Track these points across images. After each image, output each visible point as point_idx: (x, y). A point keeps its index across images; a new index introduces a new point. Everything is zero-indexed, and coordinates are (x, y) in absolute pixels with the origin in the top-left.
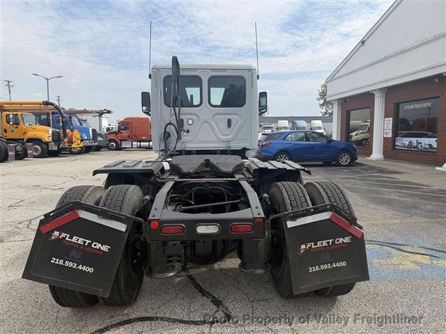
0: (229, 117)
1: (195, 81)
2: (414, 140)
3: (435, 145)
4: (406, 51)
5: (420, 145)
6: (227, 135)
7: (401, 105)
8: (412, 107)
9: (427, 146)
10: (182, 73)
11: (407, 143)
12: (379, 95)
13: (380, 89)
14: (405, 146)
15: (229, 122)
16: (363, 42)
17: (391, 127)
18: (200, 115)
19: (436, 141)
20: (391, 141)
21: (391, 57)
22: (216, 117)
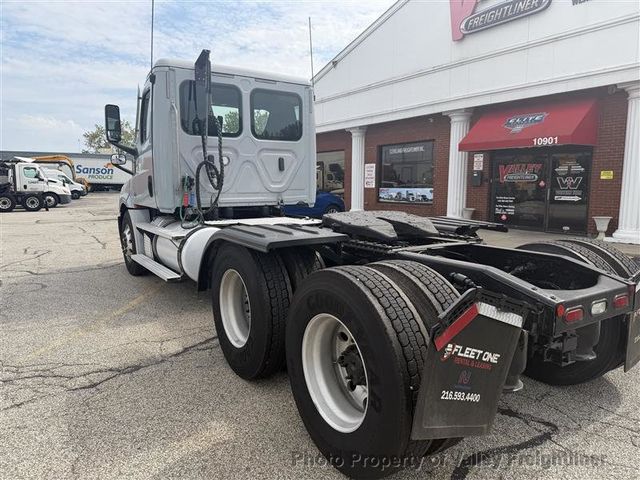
0: (281, 155)
1: (231, 95)
2: (404, 191)
3: (430, 196)
4: (396, 82)
5: (411, 197)
6: (280, 182)
7: (384, 149)
8: (400, 151)
9: (420, 198)
10: (214, 79)
11: (394, 195)
12: (357, 134)
13: (360, 127)
14: (392, 199)
15: (281, 162)
16: (335, 63)
17: (374, 175)
18: (239, 150)
19: (431, 191)
20: (374, 192)
21: (377, 87)
22: (264, 154)
